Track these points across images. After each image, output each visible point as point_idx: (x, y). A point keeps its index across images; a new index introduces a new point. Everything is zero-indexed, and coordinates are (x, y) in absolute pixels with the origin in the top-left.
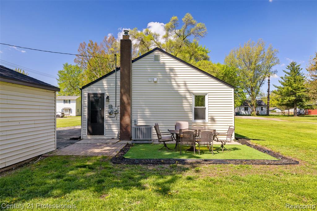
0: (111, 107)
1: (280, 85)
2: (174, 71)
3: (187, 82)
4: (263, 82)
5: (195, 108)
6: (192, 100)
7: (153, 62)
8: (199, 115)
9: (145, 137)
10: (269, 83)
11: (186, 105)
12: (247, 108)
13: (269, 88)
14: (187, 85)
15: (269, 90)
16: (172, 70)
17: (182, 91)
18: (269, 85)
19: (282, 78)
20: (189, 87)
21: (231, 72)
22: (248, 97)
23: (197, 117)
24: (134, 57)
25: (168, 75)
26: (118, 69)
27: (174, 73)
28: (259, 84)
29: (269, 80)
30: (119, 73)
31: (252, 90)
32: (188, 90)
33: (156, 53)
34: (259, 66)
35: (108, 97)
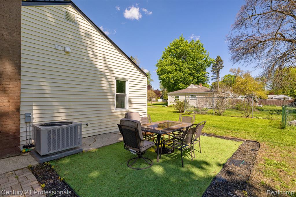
2: (90, 37)
3: (106, 57)
5: (116, 94)
7: (63, 20)
9: (69, 145)
14: (107, 60)
20: (108, 63)
27: (91, 40)
32: (108, 67)
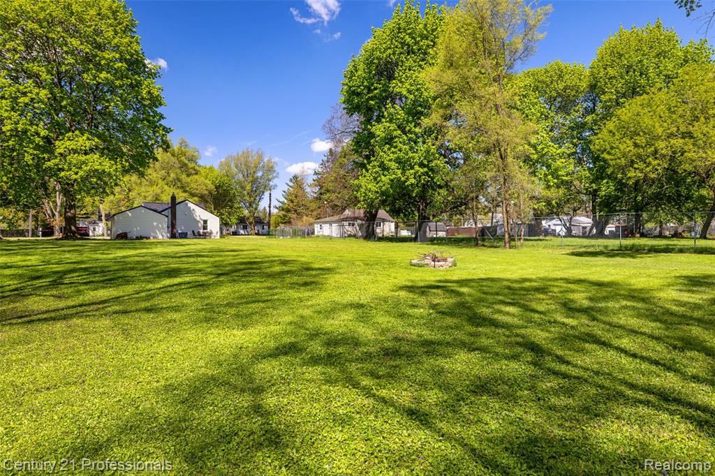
1: (283, 199)
4: (263, 196)
5: (203, 225)
6: (202, 223)
8: (205, 228)
10: (270, 197)
11: (200, 225)
12: (246, 226)
14: (200, 216)
15: (270, 205)
16: (193, 210)
17: (198, 219)
18: (270, 199)
19: (284, 192)
21: (226, 183)
22: (246, 212)
23: (204, 229)
24: (176, 203)
25: (190, 211)
27: (195, 211)
28: (258, 198)
29: (270, 194)
30: (170, 209)
31: (250, 205)
33: (187, 202)
34: (257, 178)
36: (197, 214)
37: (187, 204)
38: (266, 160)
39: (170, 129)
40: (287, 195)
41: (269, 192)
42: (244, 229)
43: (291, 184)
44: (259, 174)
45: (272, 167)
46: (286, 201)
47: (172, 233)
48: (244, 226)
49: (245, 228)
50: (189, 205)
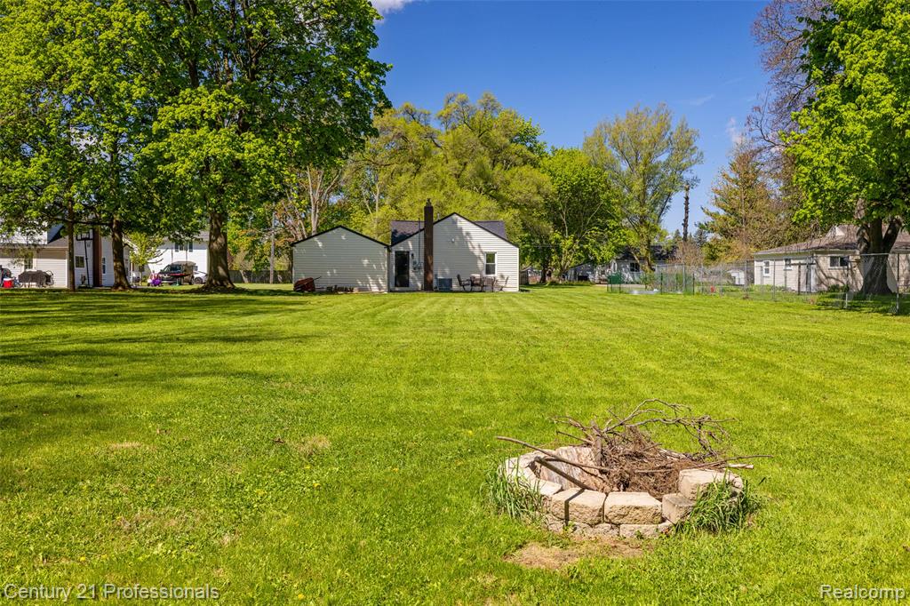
0: (415, 263)
1: (714, 209)
4: (668, 204)
5: (486, 265)
6: (484, 259)
8: (490, 270)
10: (687, 204)
12: (637, 265)
13: (687, 217)
14: (481, 246)
15: (686, 220)
16: (468, 234)
18: (687, 209)
19: (718, 192)
20: (482, 248)
21: (592, 180)
23: (487, 273)
24: (435, 220)
25: (463, 238)
26: (421, 230)
29: (687, 198)
30: (422, 233)
32: (481, 251)
33: (455, 217)
34: (657, 166)
35: (413, 255)
36: (475, 243)
37: (455, 222)
38: (674, 128)
39: (384, 65)
40: (724, 199)
41: (683, 193)
42: (632, 270)
43: (733, 176)
44: (663, 158)
45: (688, 142)
46: (722, 213)
47: (426, 281)
48: (632, 265)
49: (635, 268)
50: (459, 224)
